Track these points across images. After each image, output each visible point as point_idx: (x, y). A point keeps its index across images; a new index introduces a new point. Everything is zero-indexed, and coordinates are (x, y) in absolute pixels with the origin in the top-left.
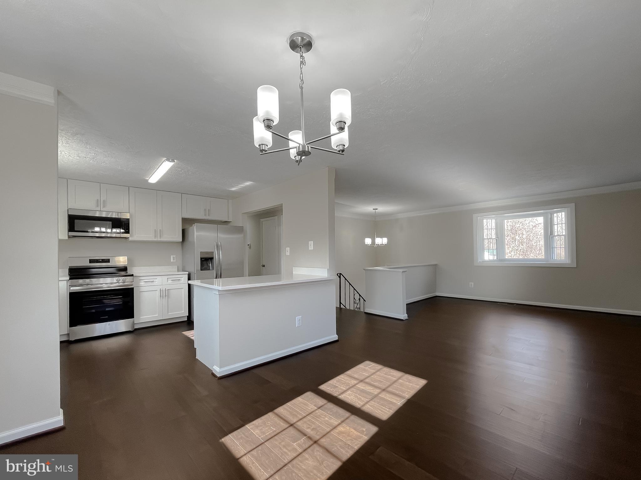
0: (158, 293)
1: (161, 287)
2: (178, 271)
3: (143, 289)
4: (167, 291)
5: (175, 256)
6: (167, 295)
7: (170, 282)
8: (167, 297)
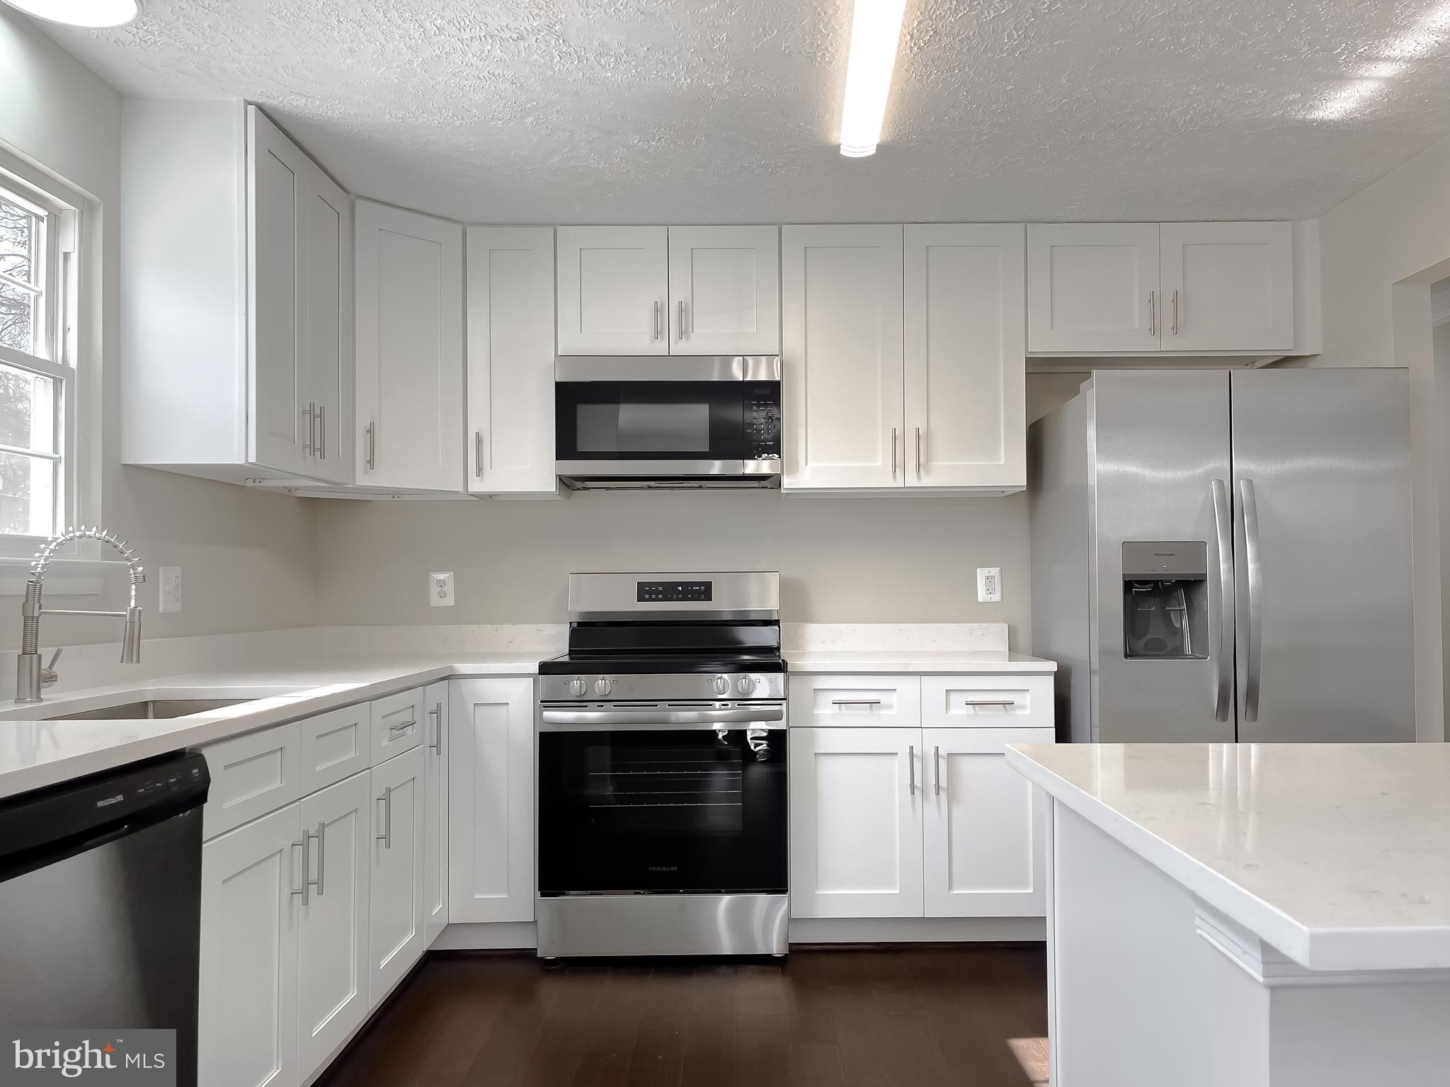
0: (898, 769)
1: (913, 738)
2: (1014, 651)
3: (828, 741)
4: (943, 763)
5: (995, 571)
6: (943, 783)
7: (959, 711)
8: (943, 795)
